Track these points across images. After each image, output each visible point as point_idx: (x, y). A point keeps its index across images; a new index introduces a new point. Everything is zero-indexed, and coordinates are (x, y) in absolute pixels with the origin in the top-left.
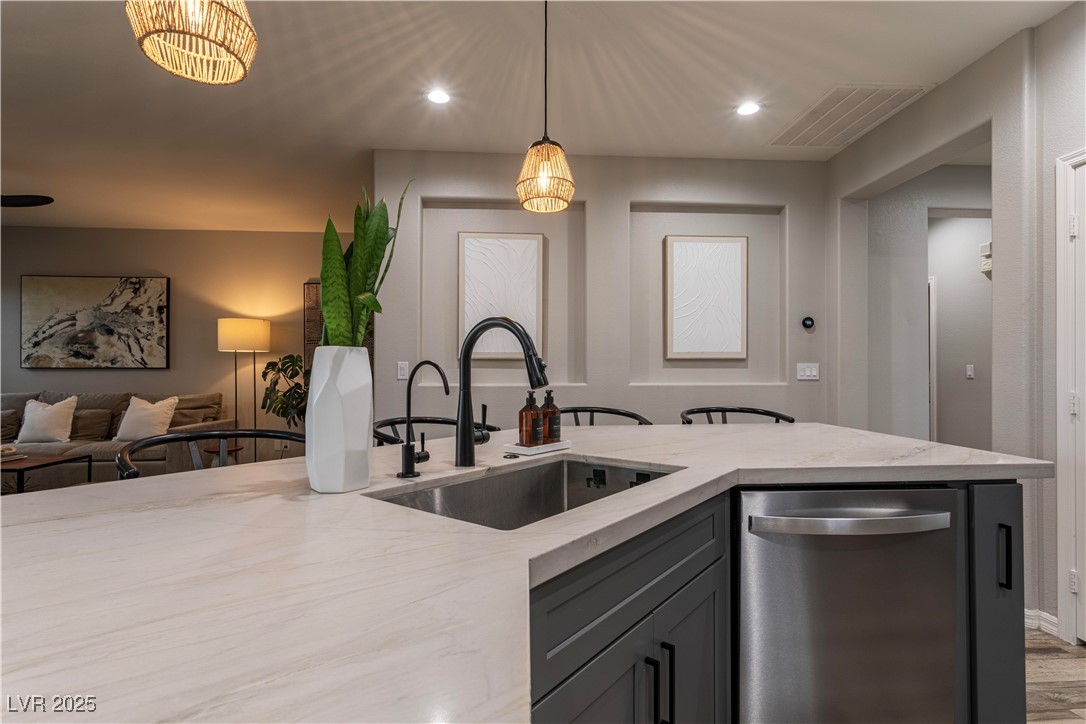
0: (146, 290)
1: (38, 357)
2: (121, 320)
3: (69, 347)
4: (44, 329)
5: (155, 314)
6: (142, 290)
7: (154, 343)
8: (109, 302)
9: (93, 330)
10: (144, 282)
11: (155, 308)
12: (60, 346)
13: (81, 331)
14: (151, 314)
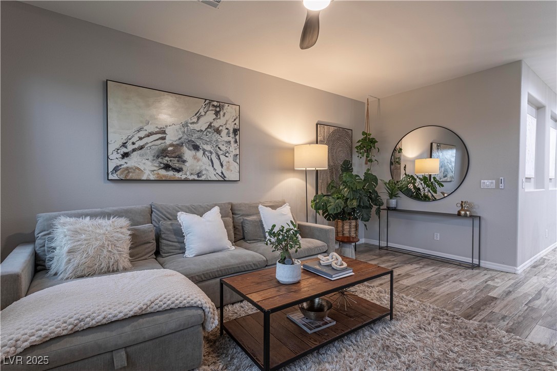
0: (224, 114)
1: (127, 169)
2: (205, 138)
3: (160, 160)
4: (134, 140)
5: (232, 135)
6: (222, 113)
7: (231, 159)
8: (195, 120)
9: (181, 145)
10: (223, 106)
11: (231, 131)
12: (151, 158)
13: (171, 145)
14: (228, 134)
